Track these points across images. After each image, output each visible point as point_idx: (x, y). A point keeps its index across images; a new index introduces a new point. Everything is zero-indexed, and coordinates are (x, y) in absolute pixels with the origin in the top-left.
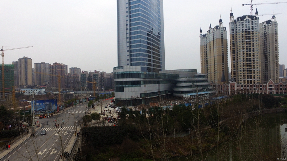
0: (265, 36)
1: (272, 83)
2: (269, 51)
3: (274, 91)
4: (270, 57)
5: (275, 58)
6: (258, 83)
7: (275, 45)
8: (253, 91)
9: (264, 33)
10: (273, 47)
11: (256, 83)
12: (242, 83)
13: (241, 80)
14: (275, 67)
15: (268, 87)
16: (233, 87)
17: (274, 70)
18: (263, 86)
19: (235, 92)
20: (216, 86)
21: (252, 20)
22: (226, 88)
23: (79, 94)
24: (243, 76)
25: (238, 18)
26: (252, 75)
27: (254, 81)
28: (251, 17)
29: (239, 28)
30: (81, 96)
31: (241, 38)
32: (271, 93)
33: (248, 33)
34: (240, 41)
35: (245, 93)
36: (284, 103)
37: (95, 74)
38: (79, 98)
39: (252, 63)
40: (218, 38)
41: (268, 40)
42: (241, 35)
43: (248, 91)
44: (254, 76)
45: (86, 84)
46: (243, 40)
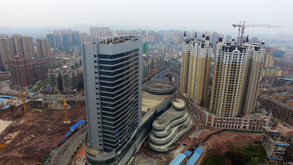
0: (251, 61)
1: (248, 118)
2: (252, 79)
3: (248, 126)
4: (251, 86)
5: (256, 88)
6: (234, 116)
7: (258, 74)
8: (229, 124)
9: (250, 58)
10: (256, 76)
11: (233, 116)
12: (220, 116)
13: (219, 112)
14: (254, 96)
15: (243, 122)
16: (210, 118)
17: (252, 99)
18: (238, 120)
19: (211, 124)
20: (194, 106)
21: (241, 53)
22: (203, 116)
23: (49, 101)
24: (221, 109)
25: (227, 48)
26: (231, 109)
27: (232, 114)
28: (241, 49)
29: (226, 59)
30: (51, 103)
31: (226, 70)
32: (244, 127)
33: (234, 67)
34: (225, 74)
35: (221, 126)
36: (254, 156)
37: (66, 75)
38: (49, 106)
39: (233, 97)
40: (202, 58)
41: (253, 67)
42: (227, 68)
43: (224, 124)
44: (232, 110)
45: (56, 85)
46: (228, 73)
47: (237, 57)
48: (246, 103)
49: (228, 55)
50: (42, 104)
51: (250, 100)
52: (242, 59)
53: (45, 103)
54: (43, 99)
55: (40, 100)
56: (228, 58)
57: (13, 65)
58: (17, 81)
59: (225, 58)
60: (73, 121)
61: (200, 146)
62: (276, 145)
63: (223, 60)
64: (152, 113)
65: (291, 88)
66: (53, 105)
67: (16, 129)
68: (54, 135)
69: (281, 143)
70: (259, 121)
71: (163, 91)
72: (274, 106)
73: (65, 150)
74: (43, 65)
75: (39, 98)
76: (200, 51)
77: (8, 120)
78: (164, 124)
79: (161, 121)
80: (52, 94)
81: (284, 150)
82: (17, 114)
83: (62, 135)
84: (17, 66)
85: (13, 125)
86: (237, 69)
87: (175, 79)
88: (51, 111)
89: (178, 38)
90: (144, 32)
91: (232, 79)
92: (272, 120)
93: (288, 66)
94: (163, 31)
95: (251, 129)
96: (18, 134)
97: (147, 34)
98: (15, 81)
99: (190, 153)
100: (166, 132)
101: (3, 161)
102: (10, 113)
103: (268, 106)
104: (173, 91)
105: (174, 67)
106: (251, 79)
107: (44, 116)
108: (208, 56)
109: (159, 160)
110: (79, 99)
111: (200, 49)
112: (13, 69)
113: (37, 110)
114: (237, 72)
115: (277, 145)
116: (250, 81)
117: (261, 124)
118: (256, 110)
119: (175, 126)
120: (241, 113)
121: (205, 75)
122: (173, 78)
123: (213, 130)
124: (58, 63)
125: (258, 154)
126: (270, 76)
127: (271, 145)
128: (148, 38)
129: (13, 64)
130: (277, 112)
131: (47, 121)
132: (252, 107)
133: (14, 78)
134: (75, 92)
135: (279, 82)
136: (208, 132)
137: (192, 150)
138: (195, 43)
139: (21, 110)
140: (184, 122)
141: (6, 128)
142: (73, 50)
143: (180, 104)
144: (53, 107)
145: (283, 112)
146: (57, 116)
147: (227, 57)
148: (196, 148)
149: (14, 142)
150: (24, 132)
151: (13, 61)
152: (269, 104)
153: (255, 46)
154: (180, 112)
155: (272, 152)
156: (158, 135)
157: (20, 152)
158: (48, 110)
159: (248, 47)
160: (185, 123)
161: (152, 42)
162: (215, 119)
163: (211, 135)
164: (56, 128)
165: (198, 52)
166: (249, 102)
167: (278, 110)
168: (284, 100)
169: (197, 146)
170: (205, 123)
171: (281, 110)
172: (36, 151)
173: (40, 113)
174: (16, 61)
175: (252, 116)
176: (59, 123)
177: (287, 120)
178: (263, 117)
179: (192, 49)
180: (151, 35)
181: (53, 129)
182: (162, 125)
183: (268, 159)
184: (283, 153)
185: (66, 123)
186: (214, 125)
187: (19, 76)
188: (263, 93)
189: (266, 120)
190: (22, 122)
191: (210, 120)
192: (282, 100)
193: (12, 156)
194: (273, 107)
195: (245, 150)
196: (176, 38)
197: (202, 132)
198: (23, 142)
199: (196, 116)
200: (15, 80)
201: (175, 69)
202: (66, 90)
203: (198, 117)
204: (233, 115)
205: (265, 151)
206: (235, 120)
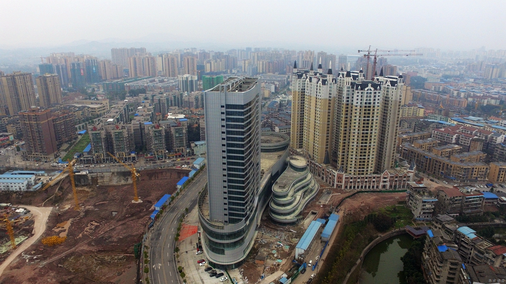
0: (386, 100)
1: (387, 174)
3: (388, 184)
5: (394, 134)
6: (371, 173)
7: (397, 116)
8: (364, 183)
9: (385, 95)
11: (369, 173)
12: (352, 174)
13: (351, 169)
14: (393, 146)
15: (382, 180)
16: (340, 178)
17: (390, 149)
18: (376, 178)
19: (341, 186)
20: (315, 165)
21: (375, 91)
22: (330, 176)
23: (98, 174)
24: (353, 165)
25: (358, 85)
26: (366, 164)
27: (367, 171)
28: (375, 86)
29: (358, 99)
30: (102, 177)
31: (358, 114)
32: (384, 186)
33: (368, 109)
34: (357, 119)
35: (354, 187)
36: (399, 218)
37: (118, 132)
38: (99, 181)
39: (368, 148)
40: (324, 99)
41: (389, 108)
42: (358, 110)
43: (358, 184)
44: (368, 165)
45: (103, 149)
46: (360, 117)
47: (370, 97)
48: (384, 155)
49: (360, 94)
50: (88, 179)
51: (387, 151)
52: (377, 98)
53: (92, 177)
54: (88, 172)
55: (84, 173)
56: (359, 98)
57: (29, 121)
58: (35, 147)
59: (355, 97)
60: (145, 199)
61: (333, 212)
62: (423, 202)
63: (352, 101)
64: (269, 175)
65: (437, 133)
66: (106, 180)
67: (65, 217)
68: (127, 220)
69: (429, 199)
70: (401, 176)
71: (272, 146)
72: (418, 157)
73: (159, 234)
74: (67, 120)
75: (82, 170)
76: (321, 88)
77: (45, 206)
78: (287, 188)
79: (282, 185)
80: (97, 163)
81: (432, 207)
82: (55, 197)
83: (138, 219)
84: (35, 122)
85: (56, 212)
86: (371, 112)
87: (280, 129)
88: (105, 189)
89: (264, 63)
90: (204, 55)
91: (366, 125)
92: (416, 175)
93: (431, 101)
94: (234, 50)
95: (392, 188)
96: (72, 224)
97: (211, 58)
98: (32, 147)
99: (324, 221)
100: (291, 198)
101: (73, 257)
102: (44, 195)
103: (411, 158)
104: (286, 147)
105: (273, 112)
106: (388, 123)
107: (97, 196)
108: (332, 96)
109: (288, 232)
110: (145, 167)
111: (320, 86)
112: (29, 128)
113: (80, 189)
114: (371, 115)
115: (425, 202)
116: (387, 126)
117: (404, 180)
118: (396, 164)
119: (298, 190)
120: (378, 169)
121: (328, 122)
122: (276, 127)
123: (345, 193)
124: (82, 114)
125: (403, 215)
126: (410, 116)
127: (418, 202)
128: (214, 63)
129: (27, 120)
130: (422, 165)
131: (105, 202)
132: (391, 160)
133: (31, 142)
134: (134, 158)
135: (422, 126)
136: (339, 196)
137: (326, 217)
138: (313, 79)
139: (59, 190)
140: (308, 185)
141: (49, 217)
142: (93, 90)
143: (300, 162)
144: (105, 183)
145: (429, 164)
146: (117, 195)
147: (358, 96)
148: (330, 216)
149: (71, 233)
150: (78, 220)
151: (28, 115)
152: (411, 155)
153: (391, 80)
154: (301, 173)
155: (420, 211)
156: (282, 203)
157: (89, 244)
158: (99, 188)
159: (383, 82)
160: (310, 186)
161: (221, 70)
162: (346, 178)
163: (344, 199)
164: (125, 210)
165: (318, 91)
166: (387, 154)
167: (422, 162)
168: (429, 149)
169: (330, 213)
170: (333, 185)
171: (427, 161)
172: (112, 242)
173: (88, 192)
174: (33, 116)
175: (392, 171)
176: (125, 204)
177: (434, 173)
178: (405, 171)
179: (308, 87)
180: (218, 60)
181: (122, 213)
182: (285, 190)
183: (415, 220)
184: (431, 211)
185: (137, 202)
186: (346, 187)
187: (40, 139)
188: (402, 141)
189: (410, 175)
190: (67, 207)
191: (340, 180)
192: (427, 148)
193: (82, 250)
194: (416, 158)
195: (388, 213)
196: (261, 63)
197: (332, 196)
198: (85, 233)
199: (320, 178)
200: (33, 145)
201: (274, 114)
202: (119, 156)
203: (323, 178)
204: (369, 171)
205: (411, 211)
206: (372, 177)
